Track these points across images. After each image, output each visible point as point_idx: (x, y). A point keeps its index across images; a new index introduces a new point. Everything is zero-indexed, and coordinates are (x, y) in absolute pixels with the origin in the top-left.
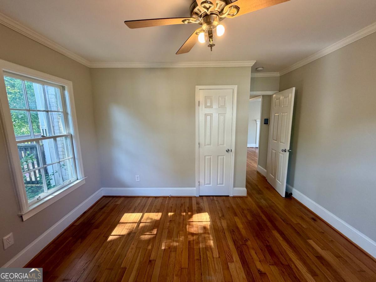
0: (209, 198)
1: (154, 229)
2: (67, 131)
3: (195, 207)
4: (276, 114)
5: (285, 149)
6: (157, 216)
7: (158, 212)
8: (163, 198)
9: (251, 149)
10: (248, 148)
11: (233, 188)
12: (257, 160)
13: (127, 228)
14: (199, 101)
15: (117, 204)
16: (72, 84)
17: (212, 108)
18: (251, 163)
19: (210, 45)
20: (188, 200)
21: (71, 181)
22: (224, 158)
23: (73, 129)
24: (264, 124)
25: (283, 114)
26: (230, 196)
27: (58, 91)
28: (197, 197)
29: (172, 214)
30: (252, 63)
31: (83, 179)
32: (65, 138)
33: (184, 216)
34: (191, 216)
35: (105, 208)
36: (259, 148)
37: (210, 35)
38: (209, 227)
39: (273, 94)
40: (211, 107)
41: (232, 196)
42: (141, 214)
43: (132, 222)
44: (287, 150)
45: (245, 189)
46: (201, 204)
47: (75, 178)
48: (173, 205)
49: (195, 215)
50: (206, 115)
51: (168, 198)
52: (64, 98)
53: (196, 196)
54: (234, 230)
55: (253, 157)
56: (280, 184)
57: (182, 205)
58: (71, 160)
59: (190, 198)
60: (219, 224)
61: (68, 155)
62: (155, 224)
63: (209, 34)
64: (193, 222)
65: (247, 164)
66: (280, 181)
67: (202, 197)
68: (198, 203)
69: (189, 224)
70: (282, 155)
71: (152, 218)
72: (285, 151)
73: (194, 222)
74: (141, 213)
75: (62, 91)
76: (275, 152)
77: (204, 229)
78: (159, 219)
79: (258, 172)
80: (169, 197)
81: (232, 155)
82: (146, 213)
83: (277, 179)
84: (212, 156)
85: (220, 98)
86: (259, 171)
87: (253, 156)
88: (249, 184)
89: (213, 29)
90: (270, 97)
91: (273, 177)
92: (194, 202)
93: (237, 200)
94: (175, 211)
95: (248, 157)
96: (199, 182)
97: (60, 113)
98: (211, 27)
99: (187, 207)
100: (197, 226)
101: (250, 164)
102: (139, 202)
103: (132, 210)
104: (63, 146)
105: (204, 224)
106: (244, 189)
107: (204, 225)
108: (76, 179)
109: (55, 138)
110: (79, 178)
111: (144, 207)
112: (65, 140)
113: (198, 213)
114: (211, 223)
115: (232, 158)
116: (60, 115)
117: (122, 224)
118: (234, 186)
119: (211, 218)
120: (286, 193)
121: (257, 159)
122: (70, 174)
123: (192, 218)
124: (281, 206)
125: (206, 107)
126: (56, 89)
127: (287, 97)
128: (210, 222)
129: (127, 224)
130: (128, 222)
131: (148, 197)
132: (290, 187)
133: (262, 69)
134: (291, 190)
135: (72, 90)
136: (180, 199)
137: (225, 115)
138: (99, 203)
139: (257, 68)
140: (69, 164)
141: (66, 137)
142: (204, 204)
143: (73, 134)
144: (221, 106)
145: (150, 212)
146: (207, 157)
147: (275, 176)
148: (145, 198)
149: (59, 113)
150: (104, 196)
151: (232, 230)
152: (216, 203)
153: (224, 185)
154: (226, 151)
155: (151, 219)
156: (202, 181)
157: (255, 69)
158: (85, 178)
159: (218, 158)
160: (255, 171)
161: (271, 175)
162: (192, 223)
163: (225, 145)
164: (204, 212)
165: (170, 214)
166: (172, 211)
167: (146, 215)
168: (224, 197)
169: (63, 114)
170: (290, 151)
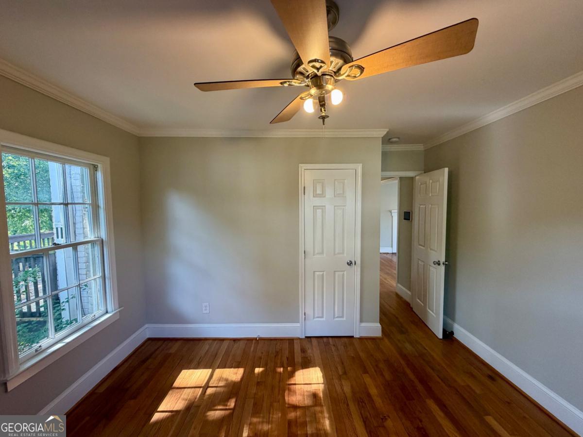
0: (321, 340)
1: (231, 398)
2: (96, 233)
3: (298, 358)
4: (421, 206)
5: (439, 261)
6: (235, 374)
7: (238, 367)
8: (246, 342)
9: (385, 255)
10: (381, 253)
11: (360, 324)
12: (395, 274)
13: (186, 397)
14: (304, 187)
15: (171, 354)
16: (108, 162)
17: (325, 197)
18: (385, 279)
19: (322, 116)
20: (286, 345)
21: (96, 317)
22: (343, 275)
23: (105, 230)
24: (405, 219)
25: (433, 206)
26: (355, 337)
27: (86, 171)
28: (302, 339)
29: (261, 369)
30: (383, 132)
31: (116, 311)
32: (91, 245)
33: (280, 373)
34: (293, 374)
35: (150, 360)
36: (397, 254)
37: (322, 102)
38: (321, 395)
39: (416, 176)
40: (322, 195)
41: (358, 336)
42: (210, 370)
43: (195, 386)
44: (441, 263)
45: (379, 325)
46: (309, 351)
47: (102, 309)
48: (262, 353)
49: (299, 371)
50: (315, 208)
51: (254, 341)
52: (94, 183)
53: (301, 337)
54: (363, 399)
55: (389, 270)
56: (434, 316)
57: (277, 353)
58: (98, 280)
59: (291, 341)
60: (338, 389)
61: (94, 272)
62: (233, 390)
63: (320, 102)
64: (295, 384)
65: (380, 281)
66: (433, 312)
67: (309, 339)
68: (303, 351)
69: (289, 390)
70: (435, 270)
71: (227, 377)
72: (439, 264)
73: (297, 386)
74: (210, 368)
75: (92, 172)
76: (423, 263)
77: (313, 398)
78: (239, 380)
79: (397, 295)
80: (256, 339)
81: (357, 269)
82: (218, 368)
83: (429, 308)
84: (325, 273)
85: (336, 183)
86: (399, 293)
87: (388, 268)
88: (385, 317)
89: (326, 96)
90: (412, 179)
91: (422, 304)
92: (297, 347)
93: (367, 343)
94: (265, 365)
95: (381, 270)
96: (305, 313)
97: (87, 206)
98: (322, 92)
99: (286, 358)
100: (303, 394)
101: (385, 281)
102: (207, 349)
103: (195, 362)
104: (88, 257)
105: (313, 388)
106: (377, 325)
107: (314, 391)
108: (105, 311)
109: (75, 246)
110: (109, 310)
111: (215, 357)
112: (92, 248)
113: (303, 368)
114: (325, 386)
115: (357, 275)
116: (87, 210)
117: (177, 390)
118: (361, 321)
119: (326, 376)
120: (444, 331)
121: (396, 272)
122: (95, 303)
123: (294, 378)
124: (436, 354)
125: (315, 195)
126: (84, 169)
127: (437, 181)
128: (323, 385)
129: (186, 389)
130: (188, 386)
131: (222, 340)
132: (449, 321)
133: (397, 140)
134: (452, 327)
135: (109, 170)
136: (275, 342)
137: (344, 209)
138: (139, 350)
139: (390, 139)
140: (95, 288)
141: (94, 244)
142: (314, 352)
143: (104, 239)
144: (338, 194)
145: (225, 367)
146: (317, 273)
147: (424, 302)
148: (216, 342)
149: (85, 205)
150: (149, 339)
151: (360, 398)
152: (333, 350)
153: (345, 319)
154: (348, 263)
155: (226, 380)
156: (309, 312)
157: (387, 140)
158: (119, 310)
159: (334, 274)
160: (392, 292)
161: (418, 300)
162: (294, 386)
163: (345, 255)
164: (314, 366)
165: (258, 370)
166: (261, 365)
167: (218, 372)
168: (346, 339)
169: (91, 206)
170: (446, 264)
